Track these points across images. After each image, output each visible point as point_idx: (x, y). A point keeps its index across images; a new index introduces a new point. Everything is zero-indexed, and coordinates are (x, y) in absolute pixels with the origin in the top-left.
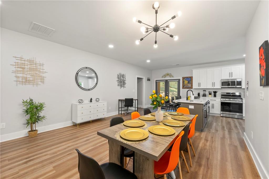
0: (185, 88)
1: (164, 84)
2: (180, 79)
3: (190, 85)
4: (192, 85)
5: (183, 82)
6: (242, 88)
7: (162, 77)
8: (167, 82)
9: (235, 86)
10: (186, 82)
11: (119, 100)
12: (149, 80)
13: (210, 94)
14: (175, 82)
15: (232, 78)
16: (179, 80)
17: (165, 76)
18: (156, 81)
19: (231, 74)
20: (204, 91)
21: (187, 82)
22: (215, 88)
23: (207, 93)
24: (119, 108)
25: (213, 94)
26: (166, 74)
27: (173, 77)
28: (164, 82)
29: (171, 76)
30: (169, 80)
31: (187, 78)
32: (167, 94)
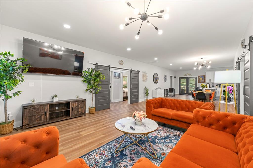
0: (200, 82)
1: (185, 80)
3: (203, 81)
4: (205, 81)
5: (199, 79)
7: (184, 76)
8: (187, 79)
10: (201, 79)
11: (165, 89)
12: (175, 77)
13: (217, 86)
14: (194, 79)
16: (196, 77)
17: (186, 75)
18: (179, 78)
20: (213, 84)
23: (215, 85)
24: (164, 93)
25: (218, 85)
26: (187, 73)
27: (192, 75)
28: (185, 79)
29: (190, 75)
30: (189, 77)
31: (202, 76)
32: (188, 86)
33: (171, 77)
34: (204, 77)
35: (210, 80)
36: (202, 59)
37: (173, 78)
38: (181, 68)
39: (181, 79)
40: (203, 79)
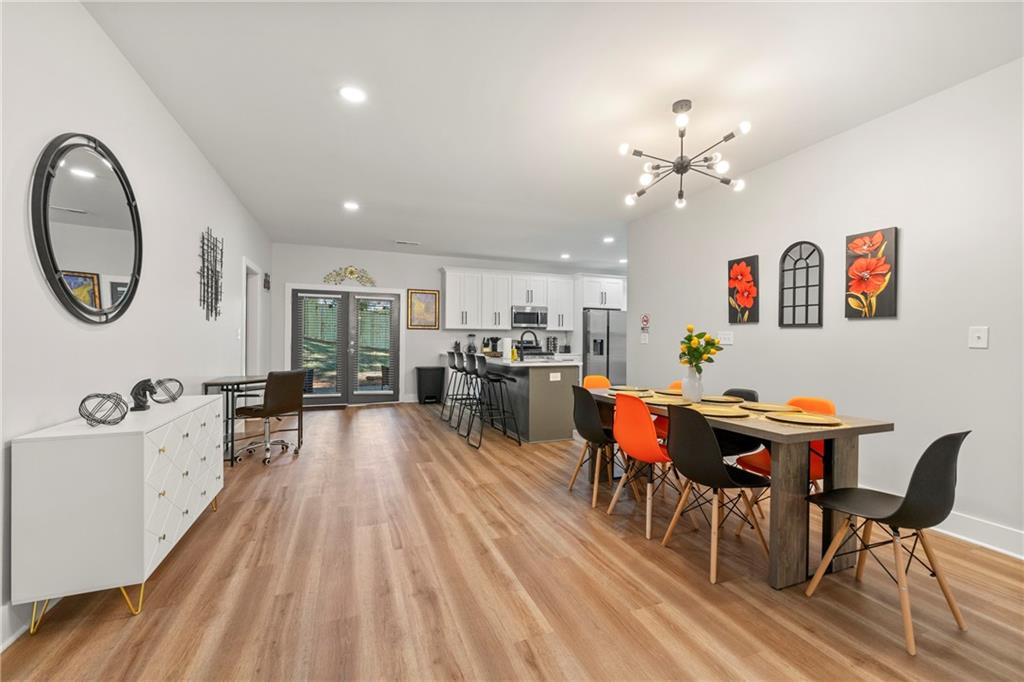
0: (417, 327)
1: (333, 308)
2: (399, 296)
3: (430, 319)
4: (438, 319)
5: (410, 306)
6: (548, 329)
7: (326, 280)
9: (536, 325)
10: (419, 306)
12: (267, 284)
15: (533, 304)
16: (397, 298)
17: (339, 277)
18: (295, 292)
19: (529, 295)
20: (471, 335)
21: (423, 306)
22: (499, 327)
26: (344, 267)
27: (373, 284)
29: (363, 278)
30: (359, 294)
31: (423, 292)
32: (352, 350)
33: (249, 273)
34: (438, 297)
35: (464, 317)
37: (259, 281)
39: (303, 297)
40: (427, 309)
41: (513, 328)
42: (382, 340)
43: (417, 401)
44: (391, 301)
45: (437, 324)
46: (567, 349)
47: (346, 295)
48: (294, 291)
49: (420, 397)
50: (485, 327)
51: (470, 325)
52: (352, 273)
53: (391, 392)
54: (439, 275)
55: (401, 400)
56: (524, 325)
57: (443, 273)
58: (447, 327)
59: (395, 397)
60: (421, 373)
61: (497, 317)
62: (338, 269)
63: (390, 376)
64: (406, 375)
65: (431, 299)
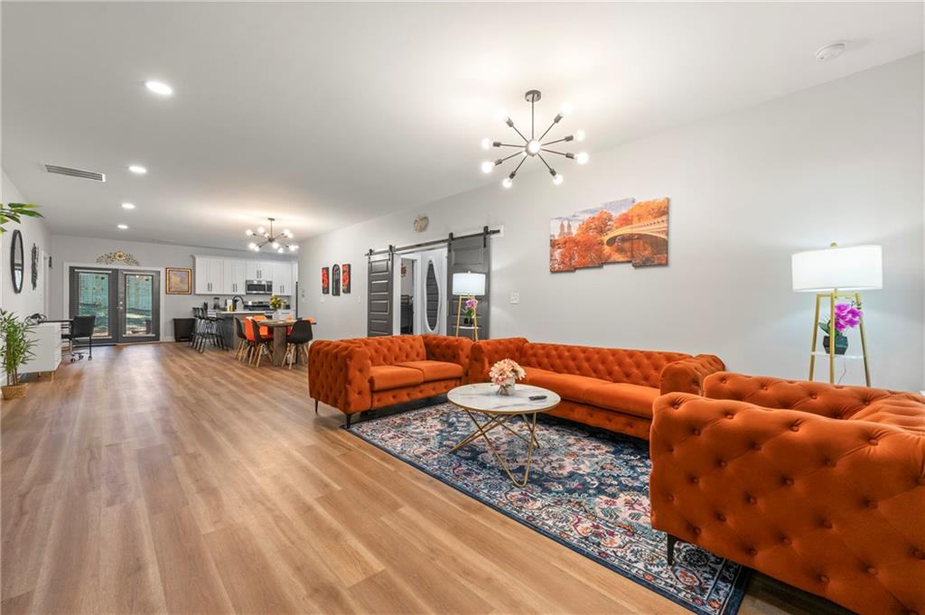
0: (174, 293)
1: (106, 279)
2: (159, 272)
3: (185, 287)
4: (192, 287)
5: (168, 279)
6: (273, 294)
7: (99, 261)
8: (117, 278)
9: (263, 292)
10: (175, 279)
14: (146, 278)
15: (261, 279)
17: (110, 258)
19: (259, 273)
20: (216, 298)
21: (178, 279)
22: (234, 293)
26: (114, 252)
27: (137, 264)
28: (106, 277)
29: (129, 260)
30: (126, 270)
31: (179, 270)
32: (121, 308)
34: (192, 272)
35: (210, 287)
36: (272, 220)
38: (123, 227)
39: (79, 273)
40: (182, 282)
41: (247, 294)
42: (146, 302)
43: (174, 340)
44: (153, 276)
45: (191, 290)
46: (288, 307)
47: (116, 271)
48: (71, 267)
49: (176, 338)
50: (226, 293)
51: (215, 291)
52: (120, 256)
53: (154, 335)
54: (191, 259)
55: (161, 340)
56: (254, 292)
57: (194, 259)
58: (197, 292)
59: (157, 338)
60: (177, 322)
61: (235, 287)
62: (108, 254)
63: (153, 325)
64: (166, 324)
65: (184, 275)
